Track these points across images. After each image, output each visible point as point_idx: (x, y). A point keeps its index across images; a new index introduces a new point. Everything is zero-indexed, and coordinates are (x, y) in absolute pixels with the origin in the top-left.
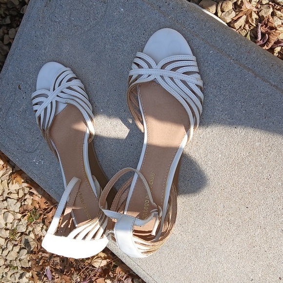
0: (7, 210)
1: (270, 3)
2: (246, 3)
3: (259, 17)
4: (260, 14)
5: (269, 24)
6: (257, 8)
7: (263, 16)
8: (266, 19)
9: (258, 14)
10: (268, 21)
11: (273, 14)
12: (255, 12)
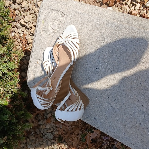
0: (47, 140)
1: (144, 8)
2: (133, 11)
3: (141, 15)
4: (141, 14)
5: (145, 17)
6: (139, 12)
7: (142, 15)
8: (143, 15)
9: (140, 14)
10: (145, 16)
11: (147, 13)
12: (138, 14)
